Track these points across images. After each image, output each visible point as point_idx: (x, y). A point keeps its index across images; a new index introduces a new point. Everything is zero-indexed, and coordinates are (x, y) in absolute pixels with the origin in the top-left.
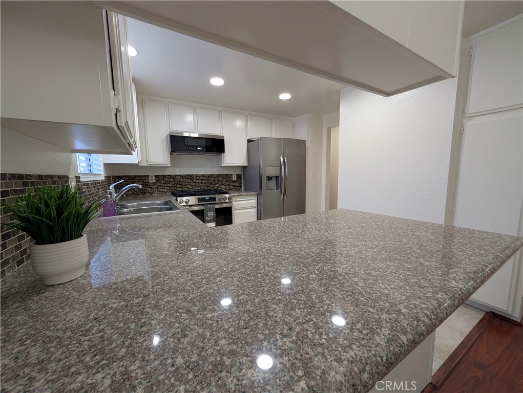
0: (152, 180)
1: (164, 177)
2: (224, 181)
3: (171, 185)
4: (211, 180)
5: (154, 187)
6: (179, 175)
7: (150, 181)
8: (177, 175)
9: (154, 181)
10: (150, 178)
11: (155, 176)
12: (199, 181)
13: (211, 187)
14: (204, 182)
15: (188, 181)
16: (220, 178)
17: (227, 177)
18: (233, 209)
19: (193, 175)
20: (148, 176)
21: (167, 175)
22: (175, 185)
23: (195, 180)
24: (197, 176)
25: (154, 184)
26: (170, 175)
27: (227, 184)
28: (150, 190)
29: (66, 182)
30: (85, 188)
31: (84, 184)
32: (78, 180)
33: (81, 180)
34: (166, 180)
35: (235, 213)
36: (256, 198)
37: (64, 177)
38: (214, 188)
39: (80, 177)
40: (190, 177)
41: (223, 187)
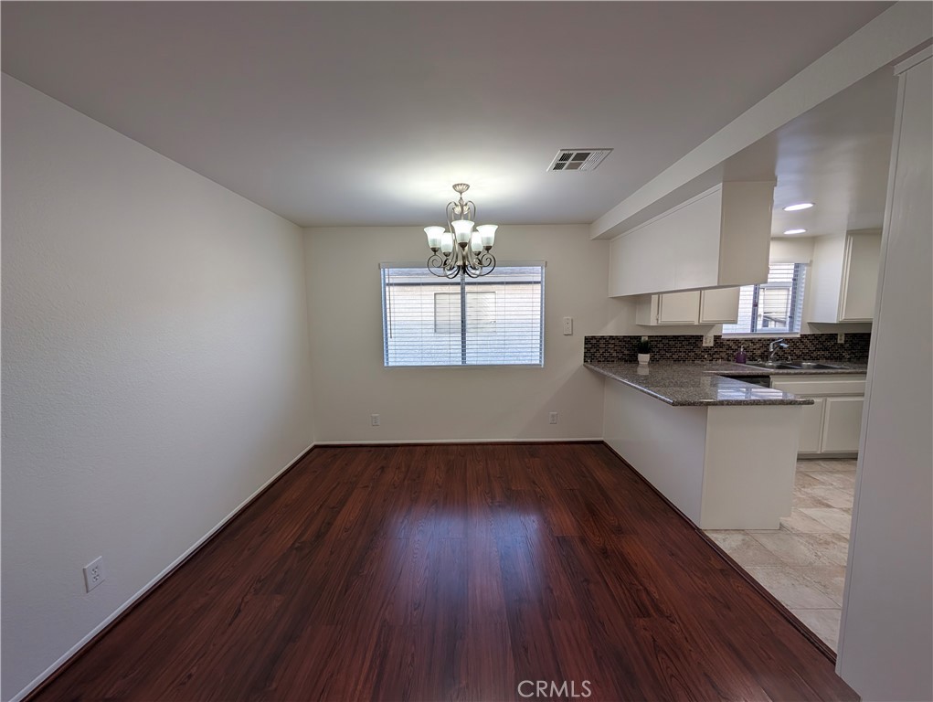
29: (700, 338)
30: (728, 343)
31: (728, 340)
32: (717, 338)
33: (723, 337)
37: (698, 336)
39: (721, 336)
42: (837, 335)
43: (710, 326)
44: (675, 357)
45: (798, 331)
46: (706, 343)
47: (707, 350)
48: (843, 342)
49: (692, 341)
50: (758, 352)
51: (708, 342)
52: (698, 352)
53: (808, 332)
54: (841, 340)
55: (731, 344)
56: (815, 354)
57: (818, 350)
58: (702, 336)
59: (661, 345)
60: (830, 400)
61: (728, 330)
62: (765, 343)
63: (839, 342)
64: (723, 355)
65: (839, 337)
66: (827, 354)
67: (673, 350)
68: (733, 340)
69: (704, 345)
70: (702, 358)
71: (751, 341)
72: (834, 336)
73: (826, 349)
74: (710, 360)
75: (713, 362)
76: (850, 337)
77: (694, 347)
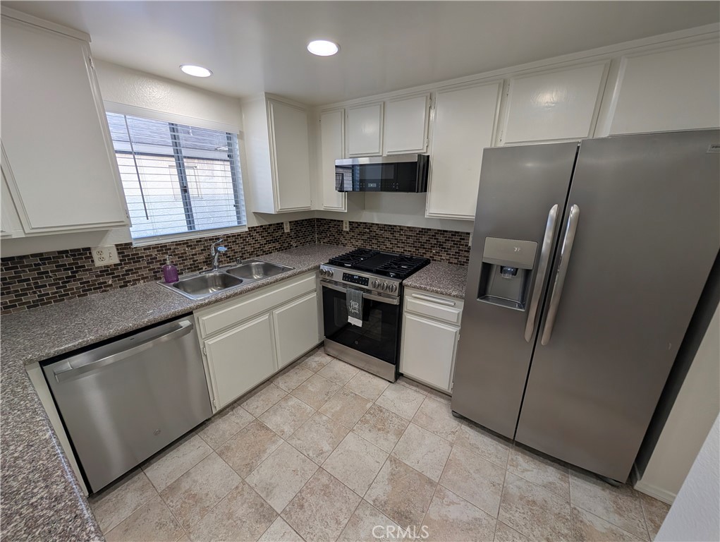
0: (346, 228)
1: (359, 224)
2: (448, 245)
3: (365, 237)
4: (424, 239)
5: (348, 237)
6: (377, 224)
7: (344, 229)
8: (374, 224)
9: (348, 230)
10: (344, 225)
11: (350, 222)
12: (404, 238)
13: (422, 251)
14: (411, 241)
15: (387, 235)
16: (441, 239)
17: (457, 238)
18: (405, 309)
19: (395, 226)
20: (342, 221)
21: (361, 223)
22: (370, 239)
23: (397, 235)
24: (401, 228)
25: (347, 233)
26: (365, 223)
27: (453, 251)
28: (343, 241)
29: (82, 253)
30: (148, 252)
31: (147, 248)
32: (123, 249)
33: (134, 245)
34: (361, 229)
35: (408, 319)
36: (461, 304)
37: (79, 250)
38: (427, 256)
39: (131, 244)
40: (391, 228)
41: (444, 256)
42: (282, 223)
44: (30, 298)
45: (248, 223)
46: (102, 259)
47: (107, 271)
48: (289, 231)
49: (67, 261)
50: (201, 258)
51: (106, 256)
52: (86, 277)
53: (256, 224)
54: (287, 229)
55: (154, 253)
56: (266, 248)
57: (268, 242)
58: (89, 249)
60: (277, 312)
61: (141, 232)
63: (286, 231)
64: (145, 272)
65: (285, 227)
66: (278, 246)
68: (155, 247)
69: (98, 263)
70: (103, 287)
71: (186, 243)
72: (280, 226)
73: (276, 240)
74: (121, 287)
75: (130, 288)
76: (295, 224)
77: (77, 272)
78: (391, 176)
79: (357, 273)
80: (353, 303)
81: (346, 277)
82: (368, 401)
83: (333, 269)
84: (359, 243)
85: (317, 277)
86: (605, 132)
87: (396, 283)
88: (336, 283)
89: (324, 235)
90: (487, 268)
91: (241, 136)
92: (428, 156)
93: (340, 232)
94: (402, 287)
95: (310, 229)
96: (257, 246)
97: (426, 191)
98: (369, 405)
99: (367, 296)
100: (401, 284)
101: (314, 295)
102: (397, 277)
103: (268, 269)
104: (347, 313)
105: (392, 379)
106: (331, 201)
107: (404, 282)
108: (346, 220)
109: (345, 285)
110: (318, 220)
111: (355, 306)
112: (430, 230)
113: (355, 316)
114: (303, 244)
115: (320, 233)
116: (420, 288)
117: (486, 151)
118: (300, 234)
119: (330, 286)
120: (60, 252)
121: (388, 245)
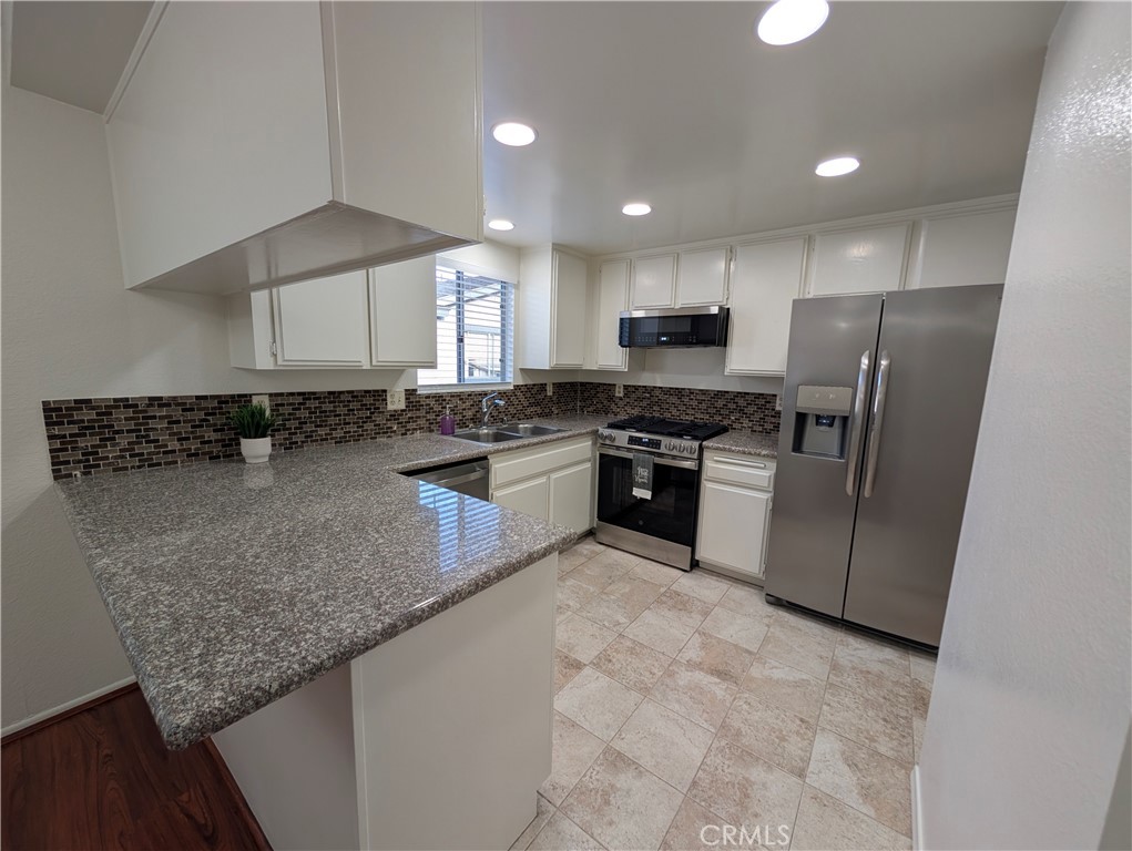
0: (619, 393)
1: (637, 388)
2: (751, 409)
3: (645, 403)
4: (720, 403)
5: (621, 403)
6: (660, 388)
7: (617, 395)
8: (656, 387)
9: (621, 395)
10: (617, 389)
11: (624, 386)
12: (695, 403)
13: (718, 418)
14: (704, 406)
15: (674, 399)
16: (741, 402)
17: (761, 402)
18: (704, 476)
19: (684, 389)
20: (615, 385)
21: (640, 386)
22: (651, 405)
23: (686, 400)
24: (691, 392)
25: (621, 399)
26: (645, 387)
27: (757, 417)
28: (615, 409)
29: (380, 395)
30: (428, 401)
31: (428, 397)
32: (410, 393)
33: (419, 392)
34: (639, 394)
35: (708, 489)
36: (773, 466)
37: (378, 391)
38: (725, 423)
39: (416, 390)
40: (679, 392)
41: (746, 423)
42: (546, 384)
43: (397, 371)
44: (339, 434)
45: (512, 380)
46: (393, 403)
47: (395, 415)
48: (551, 394)
49: (369, 401)
50: (469, 414)
51: (396, 402)
52: (379, 419)
53: (520, 382)
54: (550, 392)
55: (432, 403)
56: (528, 412)
57: (531, 405)
58: (385, 391)
59: (303, 414)
60: (554, 476)
61: (426, 379)
62: (475, 398)
63: (548, 394)
64: (422, 422)
65: (548, 388)
66: (539, 410)
67: (332, 420)
68: (434, 396)
69: (390, 407)
70: (388, 432)
71: (459, 396)
72: (543, 387)
73: (537, 404)
74: (402, 434)
75: (408, 436)
76: (558, 386)
77: (373, 413)
78: (686, 327)
79: (645, 436)
80: (640, 470)
81: (632, 440)
82: (661, 586)
83: (614, 433)
84: (636, 412)
85: (594, 444)
86: (916, 282)
87: (696, 444)
88: (618, 448)
89: (589, 402)
90: (801, 418)
91: (517, 286)
92: (728, 309)
93: (611, 398)
94: (701, 448)
95: (572, 394)
96: (520, 407)
97: (725, 345)
98: (662, 590)
99: (658, 460)
100: (700, 445)
101: (589, 465)
102: (695, 438)
103: (537, 431)
104: (631, 484)
105: (688, 569)
106: (608, 356)
107: (704, 443)
108: (620, 382)
109: (629, 450)
110: (582, 384)
111: (643, 473)
112: (727, 392)
113: (642, 486)
114: (564, 412)
115: (584, 400)
116: (724, 450)
117: (794, 301)
118: (563, 400)
119: (612, 452)
120: (366, 392)
121: (674, 412)
